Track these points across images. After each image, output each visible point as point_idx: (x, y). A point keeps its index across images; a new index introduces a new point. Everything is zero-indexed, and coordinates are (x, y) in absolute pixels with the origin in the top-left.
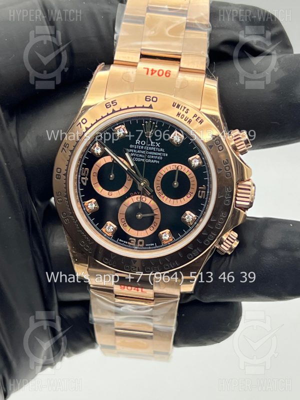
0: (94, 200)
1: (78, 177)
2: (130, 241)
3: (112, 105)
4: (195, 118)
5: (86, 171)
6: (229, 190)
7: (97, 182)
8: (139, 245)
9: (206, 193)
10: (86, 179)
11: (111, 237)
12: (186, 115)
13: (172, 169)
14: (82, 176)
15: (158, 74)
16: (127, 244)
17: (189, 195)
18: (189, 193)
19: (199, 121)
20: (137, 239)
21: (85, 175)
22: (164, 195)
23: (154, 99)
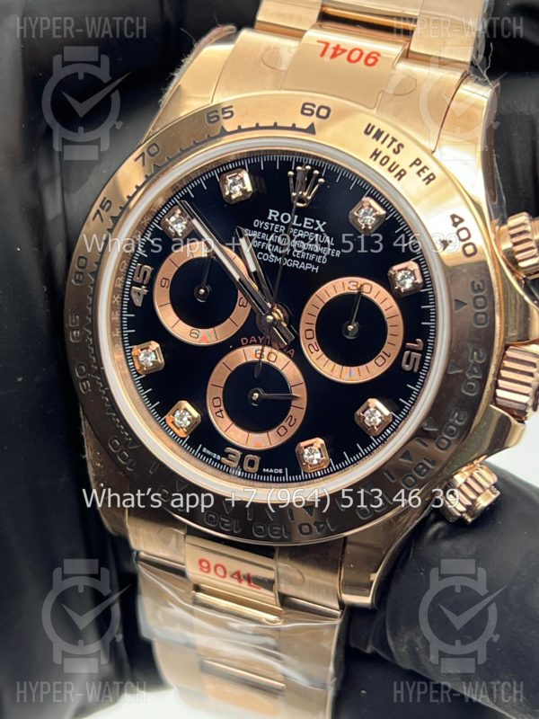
0: (155, 345)
1: (125, 284)
2: (226, 455)
3: (221, 116)
4: (418, 168)
5: (145, 273)
6: (479, 359)
7: (169, 301)
8: (246, 467)
9: (423, 360)
10: (144, 290)
11: (184, 439)
12: (394, 158)
13: (347, 291)
14: (134, 284)
15: (349, 59)
16: (219, 462)
17: (380, 360)
18: (381, 353)
19: (424, 175)
20: (245, 452)
21: (140, 282)
22: (320, 352)
23: (323, 112)
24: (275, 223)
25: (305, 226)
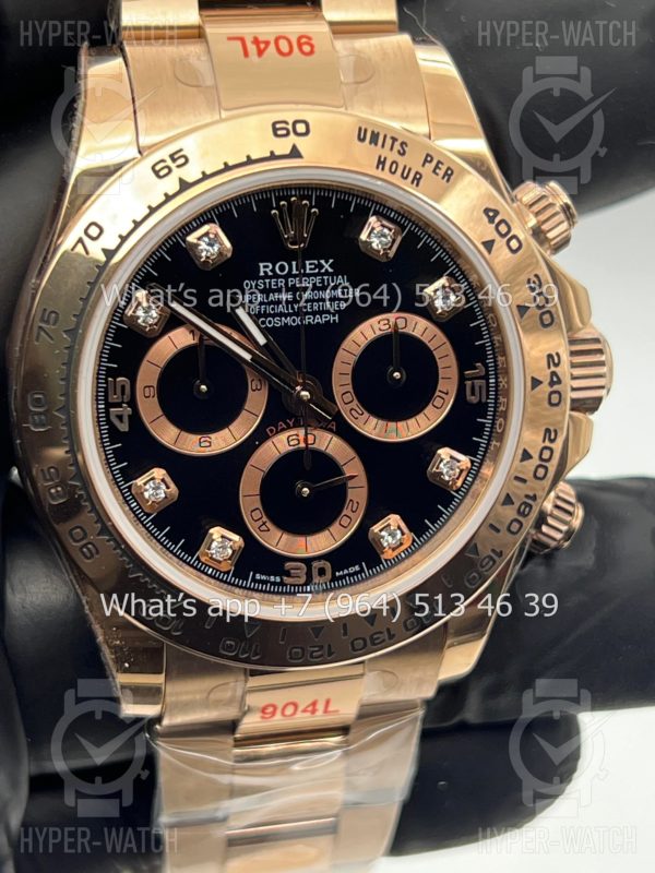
0: (159, 472)
1: (98, 409)
3: (173, 166)
4: (432, 166)
5: (123, 387)
7: (161, 413)
8: (318, 578)
9: (488, 385)
10: (125, 410)
11: (228, 573)
12: (402, 161)
13: (378, 333)
14: (111, 405)
16: (281, 584)
17: (438, 402)
18: (437, 393)
19: (441, 173)
20: (308, 561)
21: (120, 401)
22: (366, 414)
23: (301, 128)
24: (270, 277)
25: (308, 271)
